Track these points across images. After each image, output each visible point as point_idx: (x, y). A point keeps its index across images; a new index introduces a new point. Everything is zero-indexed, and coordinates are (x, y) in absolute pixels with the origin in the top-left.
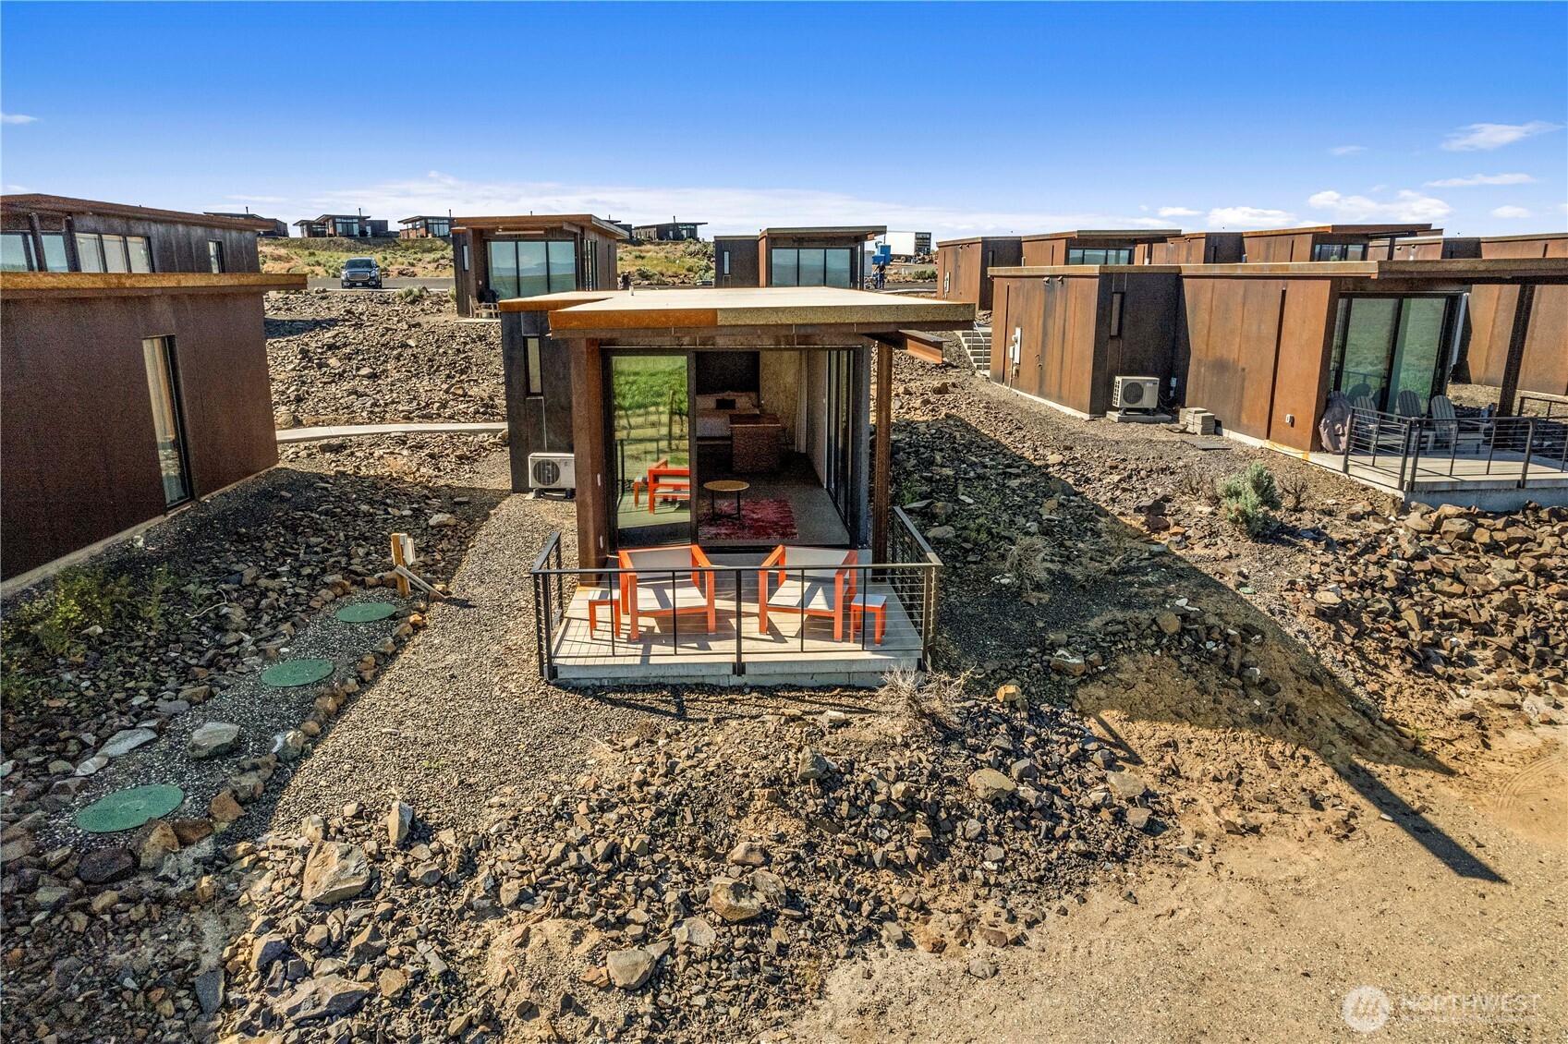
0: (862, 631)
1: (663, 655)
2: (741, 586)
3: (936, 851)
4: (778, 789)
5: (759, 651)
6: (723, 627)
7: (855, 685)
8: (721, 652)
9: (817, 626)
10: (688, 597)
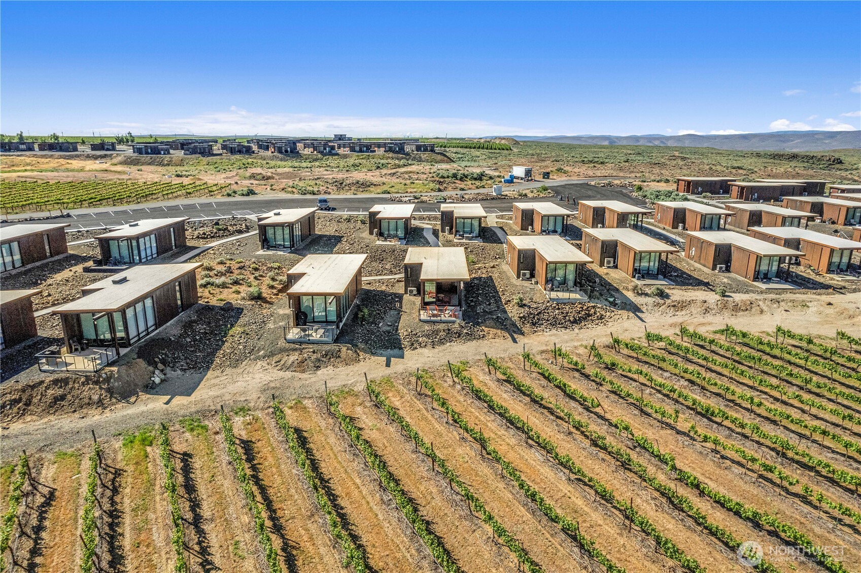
0: (455, 316)
1: (432, 318)
2: (441, 311)
3: (459, 337)
4: (444, 330)
5: (443, 318)
6: (440, 316)
7: (454, 322)
8: (439, 318)
9: (451, 316)
10: (435, 312)
